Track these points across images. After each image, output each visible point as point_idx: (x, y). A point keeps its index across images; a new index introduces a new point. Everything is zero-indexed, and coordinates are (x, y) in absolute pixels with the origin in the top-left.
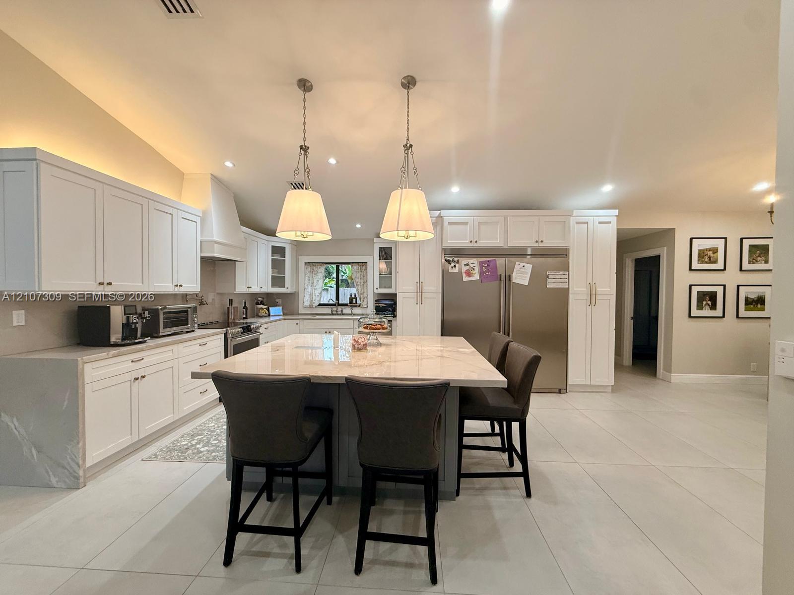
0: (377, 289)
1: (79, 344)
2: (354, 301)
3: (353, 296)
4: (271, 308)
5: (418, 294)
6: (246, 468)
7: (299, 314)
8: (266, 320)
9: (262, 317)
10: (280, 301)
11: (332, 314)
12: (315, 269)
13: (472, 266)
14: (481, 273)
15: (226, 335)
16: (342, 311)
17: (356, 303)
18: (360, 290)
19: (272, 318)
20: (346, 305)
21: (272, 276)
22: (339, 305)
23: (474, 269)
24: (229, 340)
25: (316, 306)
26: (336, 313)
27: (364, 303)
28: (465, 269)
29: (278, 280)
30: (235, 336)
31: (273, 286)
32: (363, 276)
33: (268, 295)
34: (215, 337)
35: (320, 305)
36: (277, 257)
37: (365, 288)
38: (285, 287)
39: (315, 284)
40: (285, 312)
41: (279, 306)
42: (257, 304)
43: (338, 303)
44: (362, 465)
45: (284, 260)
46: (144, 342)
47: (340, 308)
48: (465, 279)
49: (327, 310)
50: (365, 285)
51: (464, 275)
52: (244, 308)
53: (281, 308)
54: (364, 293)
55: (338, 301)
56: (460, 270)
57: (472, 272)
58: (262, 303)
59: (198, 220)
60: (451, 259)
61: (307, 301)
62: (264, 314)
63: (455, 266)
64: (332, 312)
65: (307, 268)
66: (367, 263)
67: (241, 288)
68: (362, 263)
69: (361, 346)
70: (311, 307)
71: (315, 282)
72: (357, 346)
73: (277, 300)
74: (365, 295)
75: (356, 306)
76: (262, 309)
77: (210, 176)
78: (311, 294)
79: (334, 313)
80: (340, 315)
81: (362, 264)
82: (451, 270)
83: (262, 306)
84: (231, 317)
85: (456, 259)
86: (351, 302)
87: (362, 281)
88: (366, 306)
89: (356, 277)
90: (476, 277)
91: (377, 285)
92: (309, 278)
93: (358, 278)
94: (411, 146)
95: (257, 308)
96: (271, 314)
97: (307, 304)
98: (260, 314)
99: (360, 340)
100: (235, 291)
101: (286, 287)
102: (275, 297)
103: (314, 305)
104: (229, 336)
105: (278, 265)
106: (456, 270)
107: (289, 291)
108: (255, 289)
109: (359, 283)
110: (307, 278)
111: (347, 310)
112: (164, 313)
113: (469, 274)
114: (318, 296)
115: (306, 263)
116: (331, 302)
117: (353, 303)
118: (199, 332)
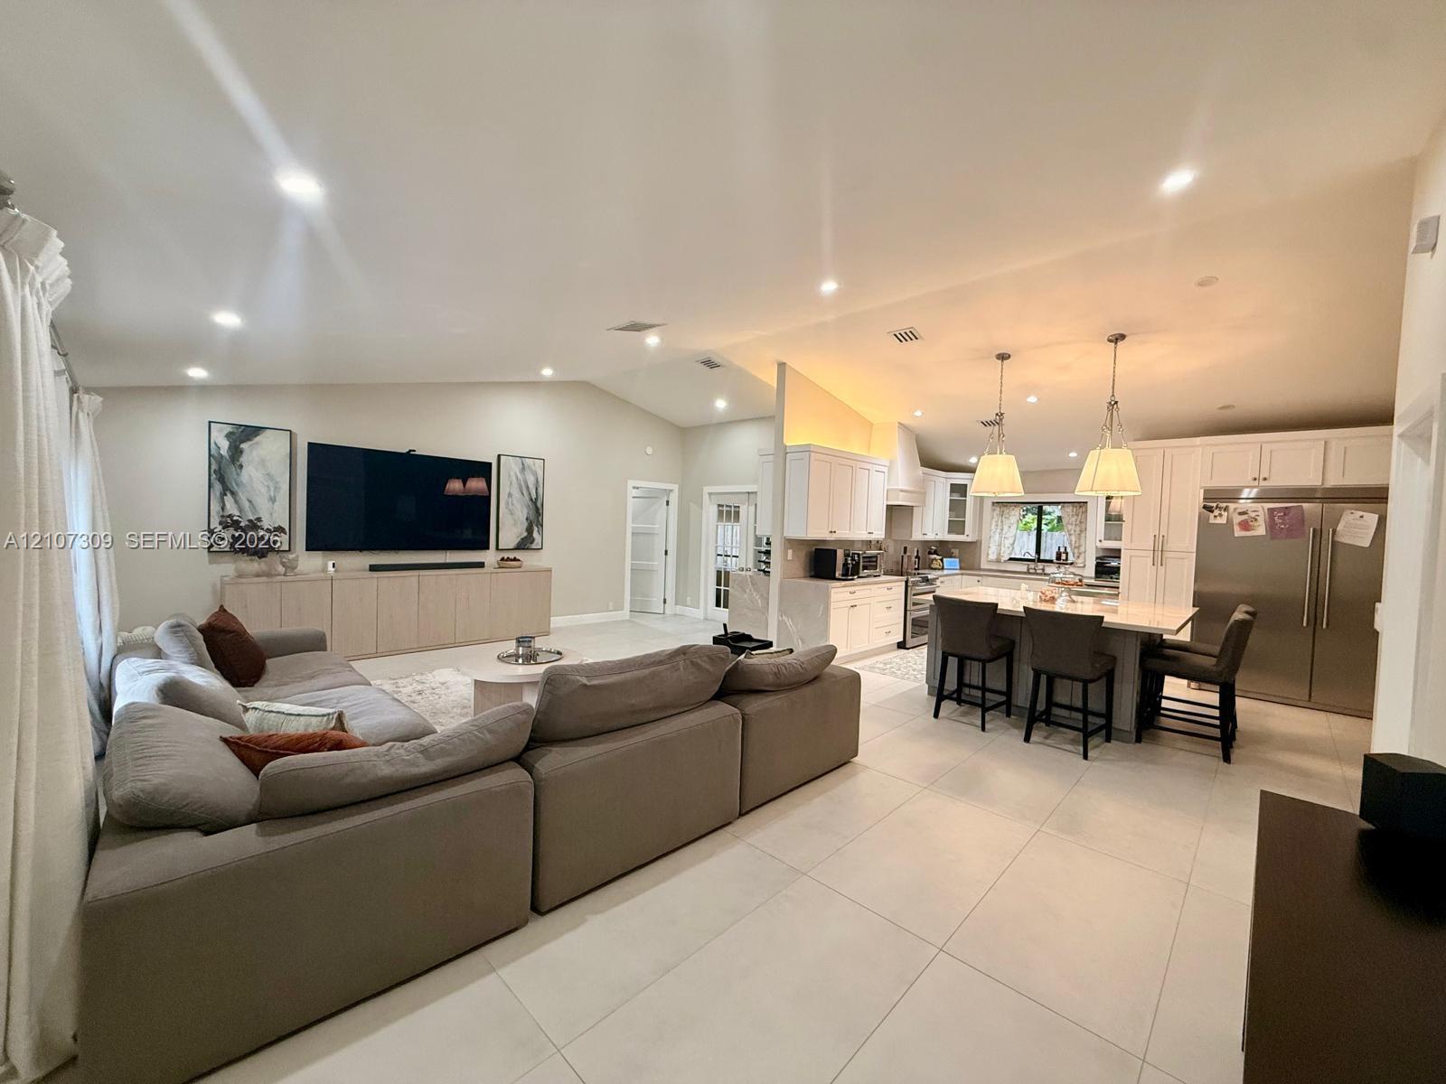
0: (1100, 541)
1: (812, 577)
2: (1064, 557)
3: (1062, 550)
4: (945, 560)
5: (1156, 553)
6: (950, 658)
7: (980, 569)
8: (940, 573)
9: (935, 569)
10: (956, 552)
11: (1028, 573)
12: (1006, 511)
13: (1253, 515)
14: (1271, 526)
15: (907, 582)
16: (1043, 570)
17: (1067, 559)
18: (1073, 542)
19: (945, 572)
20: (1051, 561)
21: (949, 521)
22: (1040, 561)
23: (1256, 520)
24: (909, 589)
25: (1005, 561)
26: (1033, 571)
27: (1080, 560)
28: (1237, 519)
29: (956, 526)
30: (915, 584)
31: (949, 532)
32: (1081, 522)
33: (942, 543)
34: (897, 584)
35: (1011, 559)
36: (956, 497)
37: (1083, 538)
38: (963, 534)
39: (1004, 532)
40: (963, 565)
41: (954, 557)
42: (930, 553)
43: (1039, 558)
44: (1033, 669)
45: (965, 501)
46: (853, 579)
47: (1040, 565)
48: (1238, 533)
49: (1022, 567)
50: (1083, 535)
51: (1236, 528)
52: (916, 557)
53: (957, 560)
54: (1079, 546)
55: (1039, 555)
56: (1229, 521)
57: (1251, 523)
58: (935, 553)
59: (885, 470)
60: (1214, 505)
61: (993, 553)
62: (938, 566)
63: (1221, 515)
64: (1028, 569)
65: (994, 510)
66: (1086, 502)
67: (917, 536)
68: (1080, 502)
69: (1047, 598)
70: (998, 561)
71: (1006, 528)
72: (1043, 598)
73: (953, 550)
74: (1082, 549)
75: (1067, 564)
76: (935, 559)
77: (897, 425)
78: (1000, 545)
79: (1031, 571)
80: (1040, 574)
81: (1078, 505)
82: (1212, 521)
83: (935, 556)
84: (905, 566)
85: (1224, 505)
86: (1059, 557)
87: (1078, 529)
88: (1082, 565)
89: (1068, 523)
90: (1260, 530)
91: (1101, 535)
92: (997, 522)
93: (1072, 524)
94: (1116, 403)
95: (929, 559)
96: (945, 567)
97: (993, 557)
98: (933, 566)
99: (1047, 593)
100: (911, 537)
101: (966, 533)
102: (950, 546)
103: (1003, 559)
104: (910, 584)
105: (957, 507)
106: (1223, 520)
107: (969, 540)
108: (931, 537)
109: (1072, 532)
110: (994, 523)
111: (1050, 569)
112: (864, 557)
113: (1245, 526)
114: (1008, 548)
115: (993, 503)
116: (1027, 557)
117: (1060, 559)
118: (884, 578)
